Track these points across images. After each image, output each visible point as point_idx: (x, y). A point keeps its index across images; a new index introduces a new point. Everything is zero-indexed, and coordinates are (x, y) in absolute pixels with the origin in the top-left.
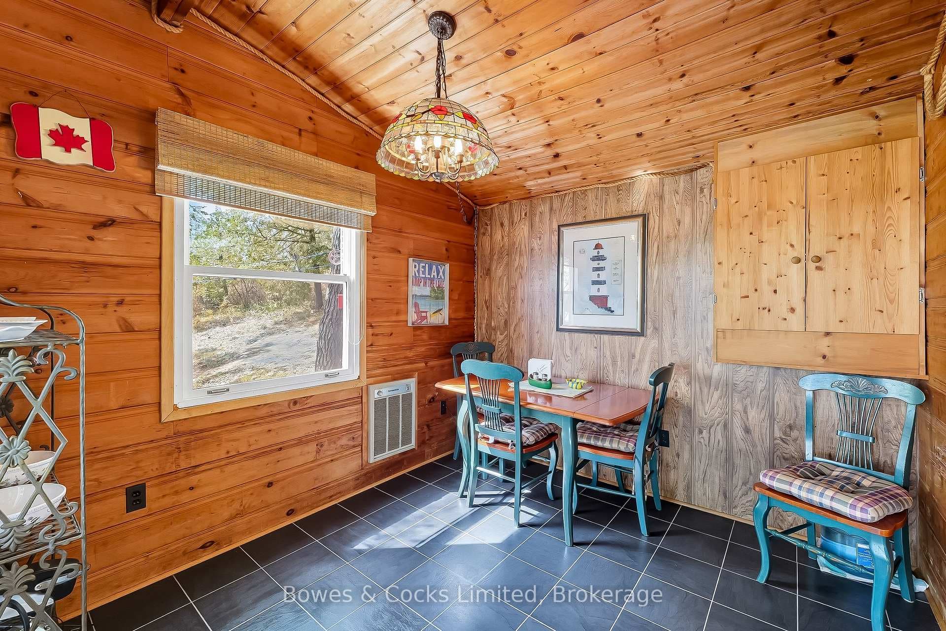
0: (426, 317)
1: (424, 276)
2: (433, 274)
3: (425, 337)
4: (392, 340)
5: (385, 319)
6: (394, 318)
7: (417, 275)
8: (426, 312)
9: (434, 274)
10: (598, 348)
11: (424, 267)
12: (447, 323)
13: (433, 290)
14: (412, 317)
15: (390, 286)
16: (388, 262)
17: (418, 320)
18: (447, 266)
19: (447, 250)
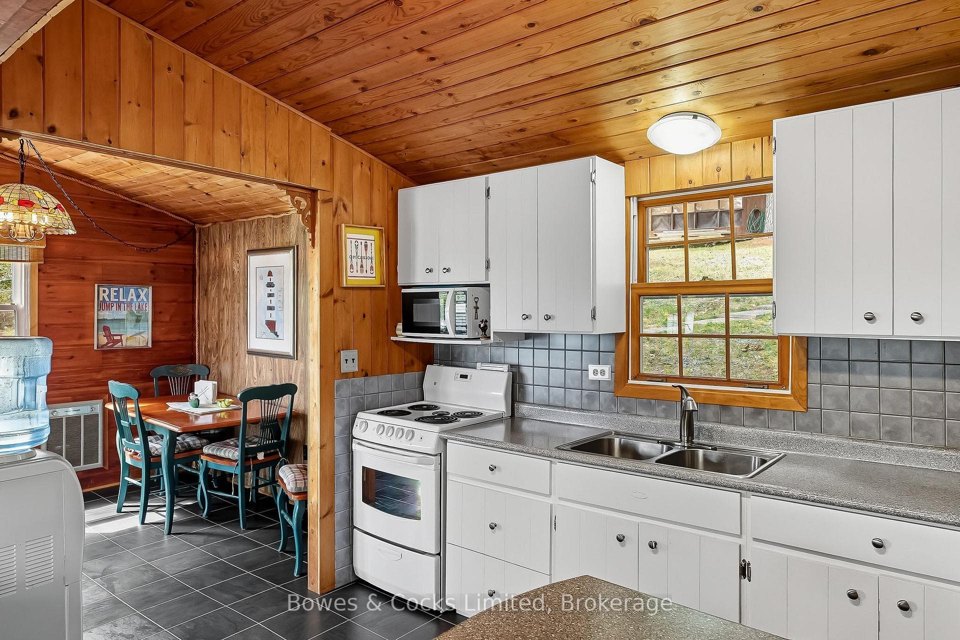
0: (121, 340)
1: (117, 300)
2: (130, 297)
3: (120, 359)
4: (71, 363)
5: (63, 343)
6: (75, 342)
7: (107, 300)
8: (121, 335)
9: (132, 297)
10: (273, 370)
11: (118, 292)
12: (150, 345)
13: (132, 313)
14: (100, 339)
15: (70, 312)
16: (66, 289)
17: (108, 343)
18: (150, 288)
19: (152, 272)
